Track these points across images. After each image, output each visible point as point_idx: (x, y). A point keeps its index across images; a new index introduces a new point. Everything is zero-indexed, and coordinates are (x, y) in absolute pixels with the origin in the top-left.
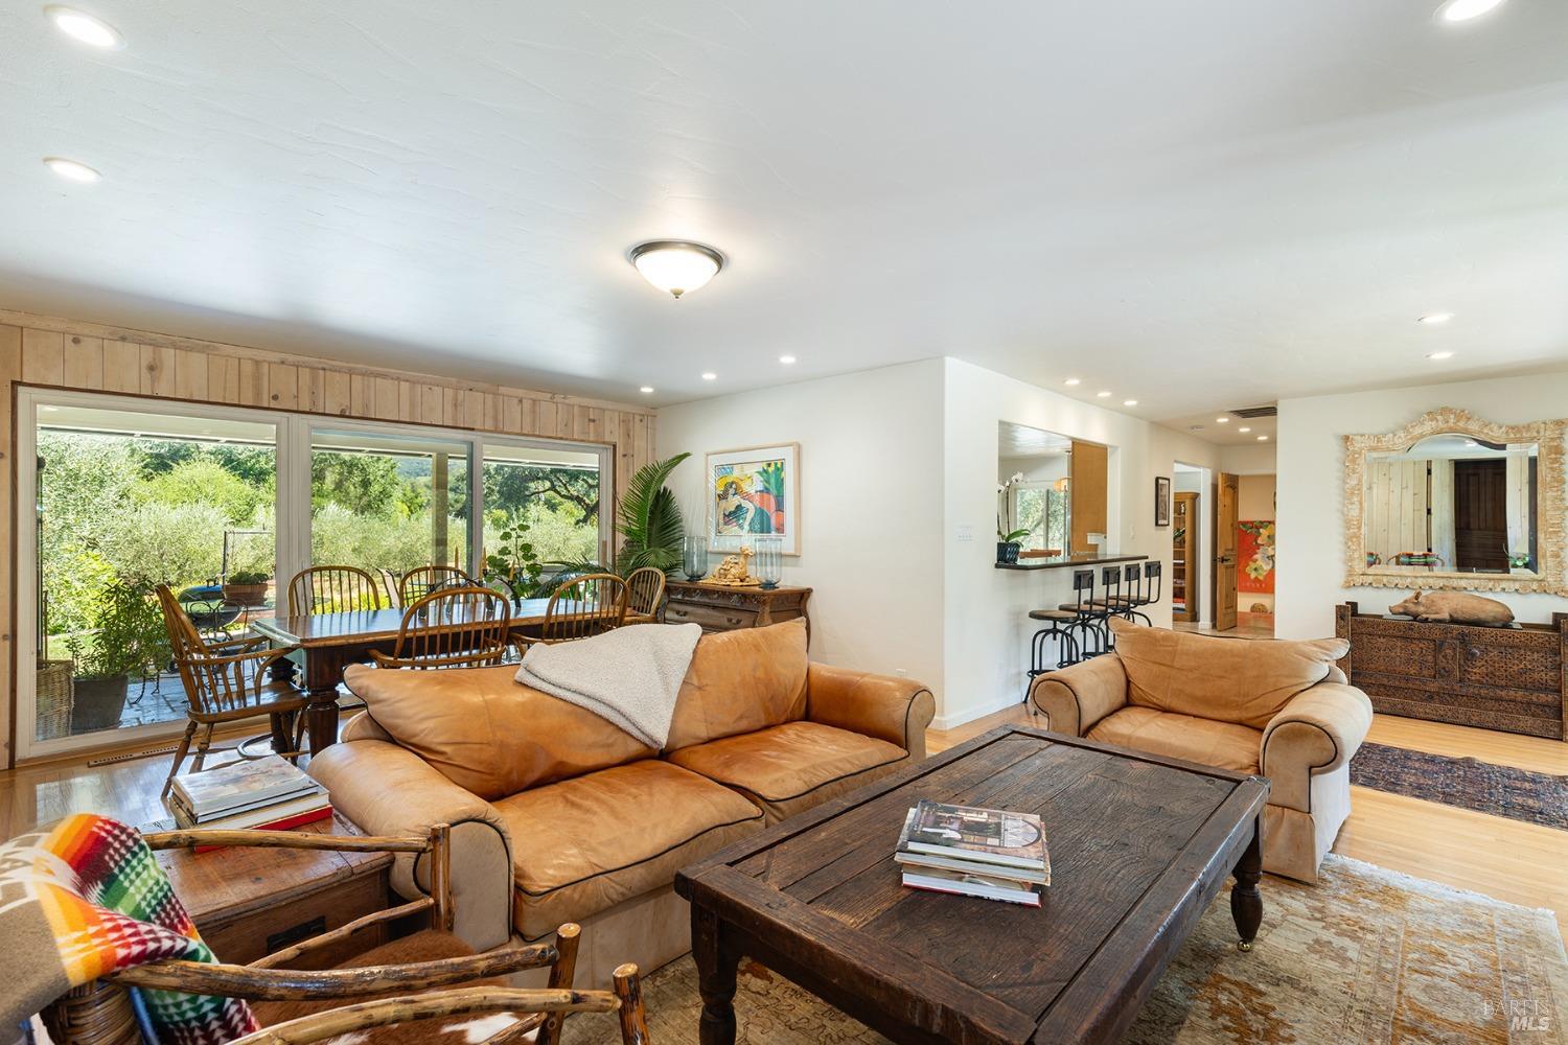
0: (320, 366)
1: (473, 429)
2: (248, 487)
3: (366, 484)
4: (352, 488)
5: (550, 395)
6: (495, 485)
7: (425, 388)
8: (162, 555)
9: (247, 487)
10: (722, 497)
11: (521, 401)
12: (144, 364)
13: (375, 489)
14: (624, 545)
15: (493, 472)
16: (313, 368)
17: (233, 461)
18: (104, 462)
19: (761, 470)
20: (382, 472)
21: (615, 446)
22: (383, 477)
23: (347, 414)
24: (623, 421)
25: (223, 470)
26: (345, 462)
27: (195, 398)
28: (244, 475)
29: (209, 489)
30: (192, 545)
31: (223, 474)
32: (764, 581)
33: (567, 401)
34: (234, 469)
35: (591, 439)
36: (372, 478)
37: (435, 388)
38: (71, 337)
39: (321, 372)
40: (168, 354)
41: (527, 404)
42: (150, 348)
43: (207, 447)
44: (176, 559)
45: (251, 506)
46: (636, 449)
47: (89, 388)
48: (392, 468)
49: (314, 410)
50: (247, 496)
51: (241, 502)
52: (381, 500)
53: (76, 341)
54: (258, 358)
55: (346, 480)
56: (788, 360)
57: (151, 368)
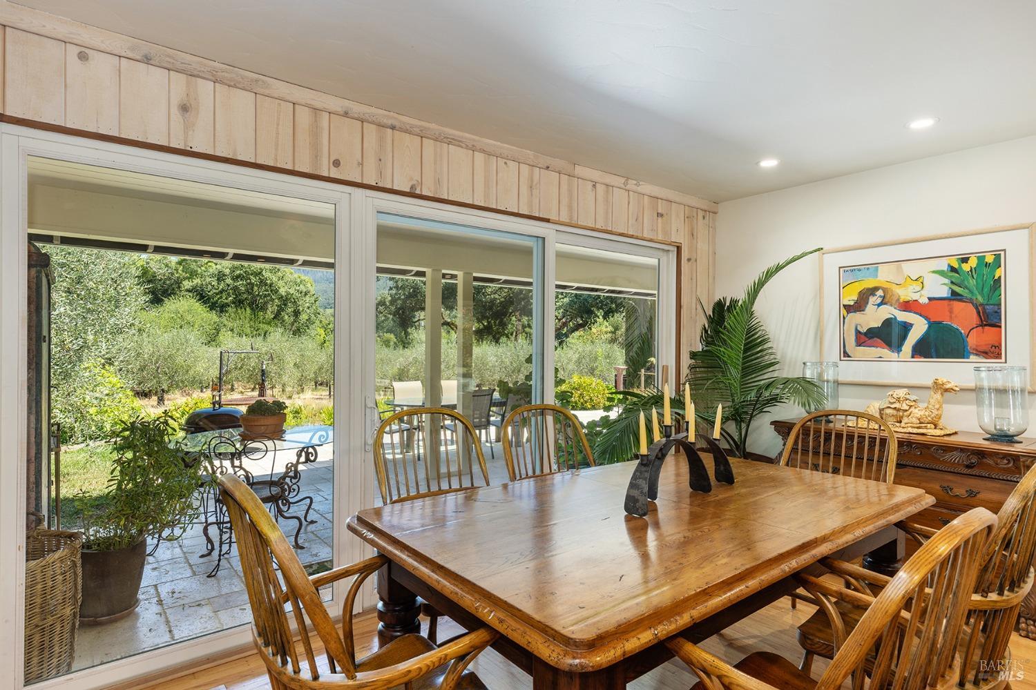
0: (389, 122)
1: (548, 221)
2: (215, 317)
3: (297, 313)
4: (286, 317)
5: (623, 180)
6: (390, 314)
7: (501, 161)
8: (158, 368)
9: (213, 316)
10: (858, 306)
11: (594, 186)
12: (175, 102)
13: (304, 317)
14: (688, 371)
15: (388, 304)
16: (381, 126)
17: (204, 297)
18: (118, 282)
19: (945, 268)
20: (308, 304)
21: (679, 249)
22: (309, 308)
23: (418, 192)
24: (687, 217)
25: (197, 304)
26: (282, 297)
27: (240, 158)
28: (212, 308)
29: (189, 318)
30: (179, 360)
31: (198, 307)
32: (992, 430)
33: (639, 189)
34: (205, 303)
35: (660, 238)
36: (301, 309)
37: (511, 163)
38: (77, 50)
39: (389, 131)
40: (205, 88)
41: (600, 188)
42: (183, 77)
43: (187, 284)
44: (167, 372)
45: (218, 331)
46: (699, 252)
47: (101, 131)
48: (315, 301)
49: (380, 185)
50: (215, 323)
51: (211, 328)
52: (307, 326)
53: (83, 57)
54: (318, 105)
55: (283, 310)
56: (922, 124)
57: (184, 108)
